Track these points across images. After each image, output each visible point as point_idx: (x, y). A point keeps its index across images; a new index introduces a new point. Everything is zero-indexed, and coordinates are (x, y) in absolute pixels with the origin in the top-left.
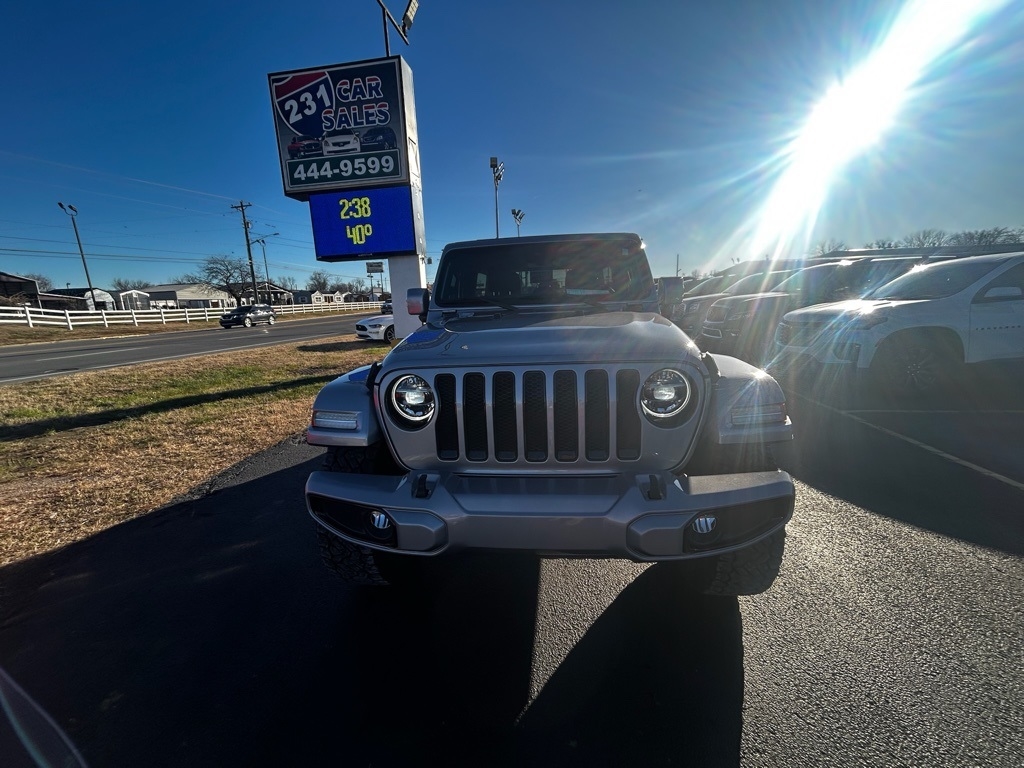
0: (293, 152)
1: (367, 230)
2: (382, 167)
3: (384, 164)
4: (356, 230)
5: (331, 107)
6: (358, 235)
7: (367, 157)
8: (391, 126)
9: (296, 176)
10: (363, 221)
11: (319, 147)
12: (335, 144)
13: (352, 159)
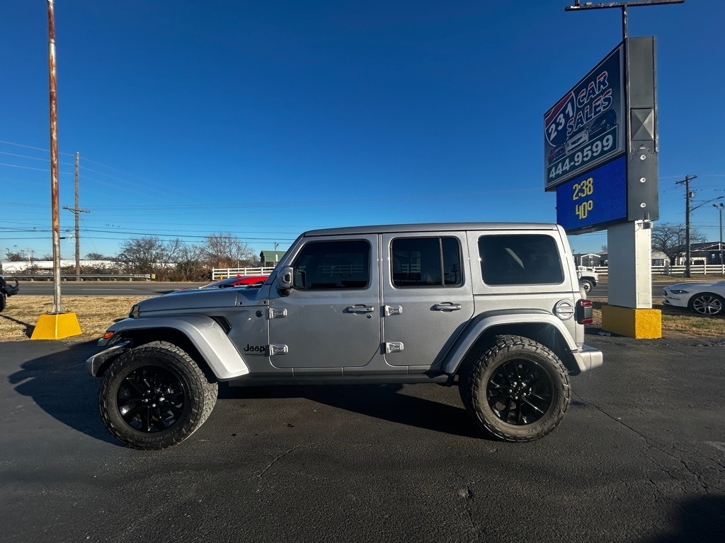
0: (550, 161)
1: (588, 206)
2: (603, 147)
3: (605, 144)
4: (581, 208)
5: (573, 116)
6: (582, 212)
7: (592, 144)
8: (612, 108)
9: (551, 176)
10: (587, 198)
11: (563, 150)
12: (572, 144)
13: (582, 150)
